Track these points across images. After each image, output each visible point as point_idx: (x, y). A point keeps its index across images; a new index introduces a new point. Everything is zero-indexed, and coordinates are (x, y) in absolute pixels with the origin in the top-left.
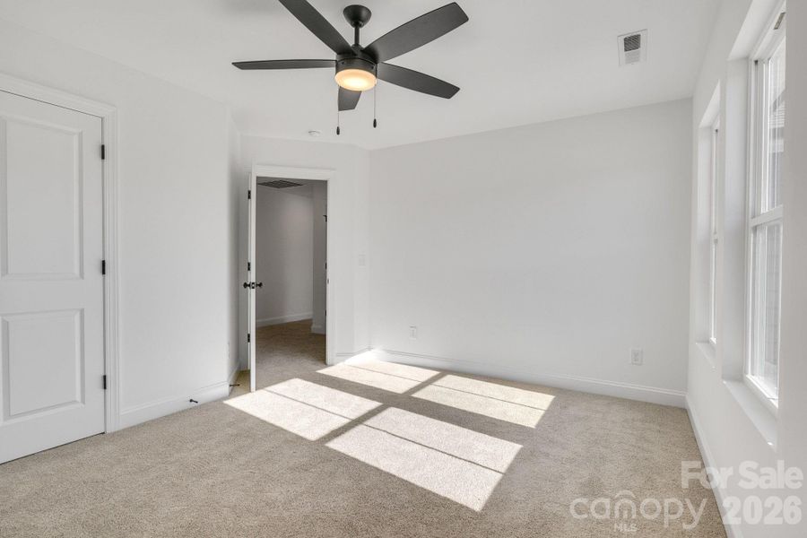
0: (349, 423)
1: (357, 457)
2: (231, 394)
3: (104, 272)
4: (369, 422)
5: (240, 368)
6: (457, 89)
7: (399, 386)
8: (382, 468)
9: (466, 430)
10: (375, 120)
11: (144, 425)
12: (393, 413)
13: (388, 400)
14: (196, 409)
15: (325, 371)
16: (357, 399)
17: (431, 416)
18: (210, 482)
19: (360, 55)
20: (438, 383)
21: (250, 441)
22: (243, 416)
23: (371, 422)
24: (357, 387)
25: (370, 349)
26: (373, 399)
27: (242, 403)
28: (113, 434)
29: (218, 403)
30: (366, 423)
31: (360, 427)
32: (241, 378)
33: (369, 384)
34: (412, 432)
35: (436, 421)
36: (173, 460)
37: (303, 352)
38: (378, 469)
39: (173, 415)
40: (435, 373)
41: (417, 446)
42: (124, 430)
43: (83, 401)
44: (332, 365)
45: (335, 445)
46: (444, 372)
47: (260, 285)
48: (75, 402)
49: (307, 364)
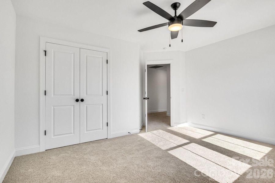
0: (177, 146)
1: (178, 158)
2: (140, 132)
3: (107, 94)
4: (184, 147)
5: (143, 125)
6: (216, 23)
7: (197, 136)
8: (187, 163)
9: (224, 156)
10: (182, 40)
11: (117, 138)
12: (193, 145)
13: (192, 140)
14: (130, 135)
15: (170, 128)
16: (180, 138)
17: (209, 148)
18: (132, 156)
19: (176, 19)
20: (214, 136)
21: (144, 147)
22: (143, 139)
23: (185, 147)
24: (181, 134)
25: (186, 122)
26: (186, 139)
27: (142, 135)
28: (109, 139)
29: (136, 135)
30: (183, 147)
31: (180, 148)
32: (143, 127)
33: (185, 134)
34: (200, 153)
35: (211, 150)
36: (123, 148)
37: (163, 122)
38: (186, 163)
39: (124, 136)
40: (213, 133)
41: (202, 158)
42: (112, 138)
43: (102, 129)
44: (172, 127)
45: (171, 152)
46: (216, 133)
47: (148, 98)
48: (101, 129)
49: (164, 126)
